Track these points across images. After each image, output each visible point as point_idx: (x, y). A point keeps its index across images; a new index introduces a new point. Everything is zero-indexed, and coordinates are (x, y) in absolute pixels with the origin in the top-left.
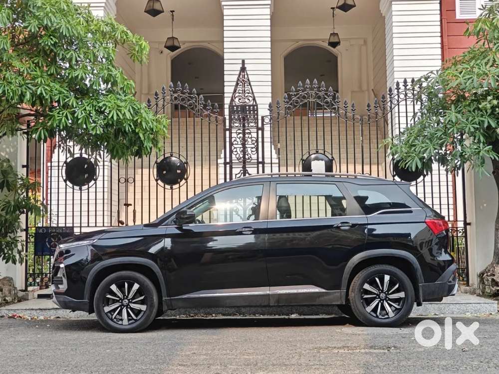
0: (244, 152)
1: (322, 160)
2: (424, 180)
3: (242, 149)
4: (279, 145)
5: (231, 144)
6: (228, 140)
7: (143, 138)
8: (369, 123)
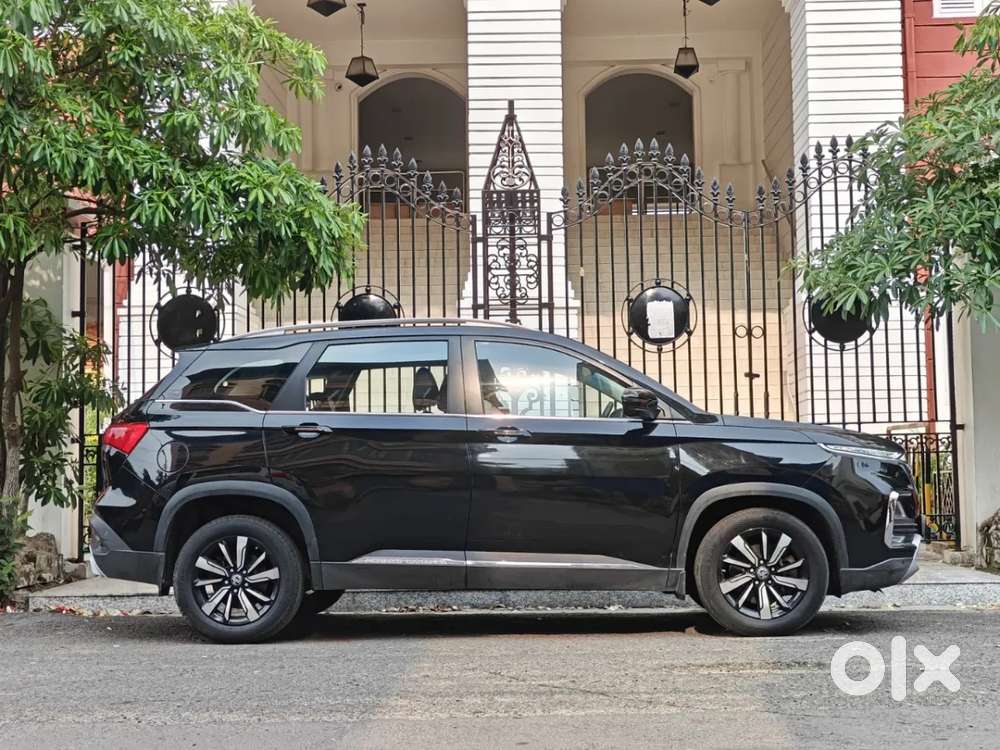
0: (513, 284)
1: (668, 300)
2: (871, 339)
3: (508, 278)
4: (582, 270)
5: (487, 268)
7: (314, 252)
8: (762, 227)
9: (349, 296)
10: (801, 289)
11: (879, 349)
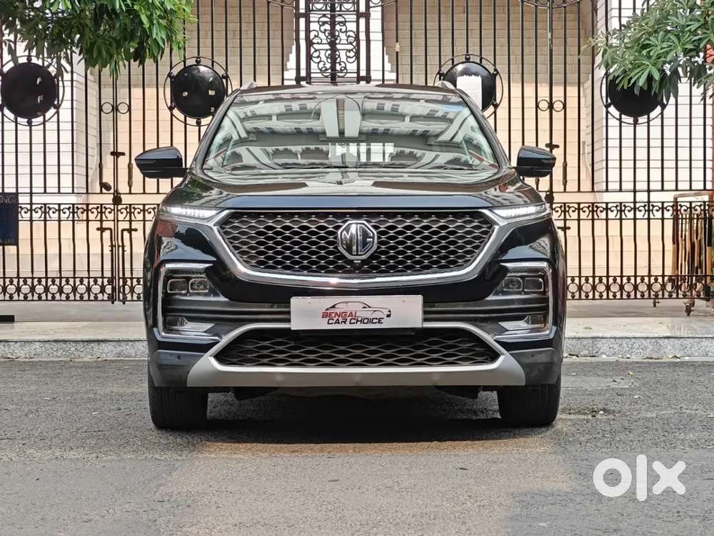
0: (333, 58)
1: (476, 74)
2: (662, 113)
3: (329, 52)
4: (398, 46)
5: (309, 43)
6: (302, 35)
7: (147, 25)
8: (565, 7)
9: (181, 67)
10: (599, 66)
11: (669, 122)
